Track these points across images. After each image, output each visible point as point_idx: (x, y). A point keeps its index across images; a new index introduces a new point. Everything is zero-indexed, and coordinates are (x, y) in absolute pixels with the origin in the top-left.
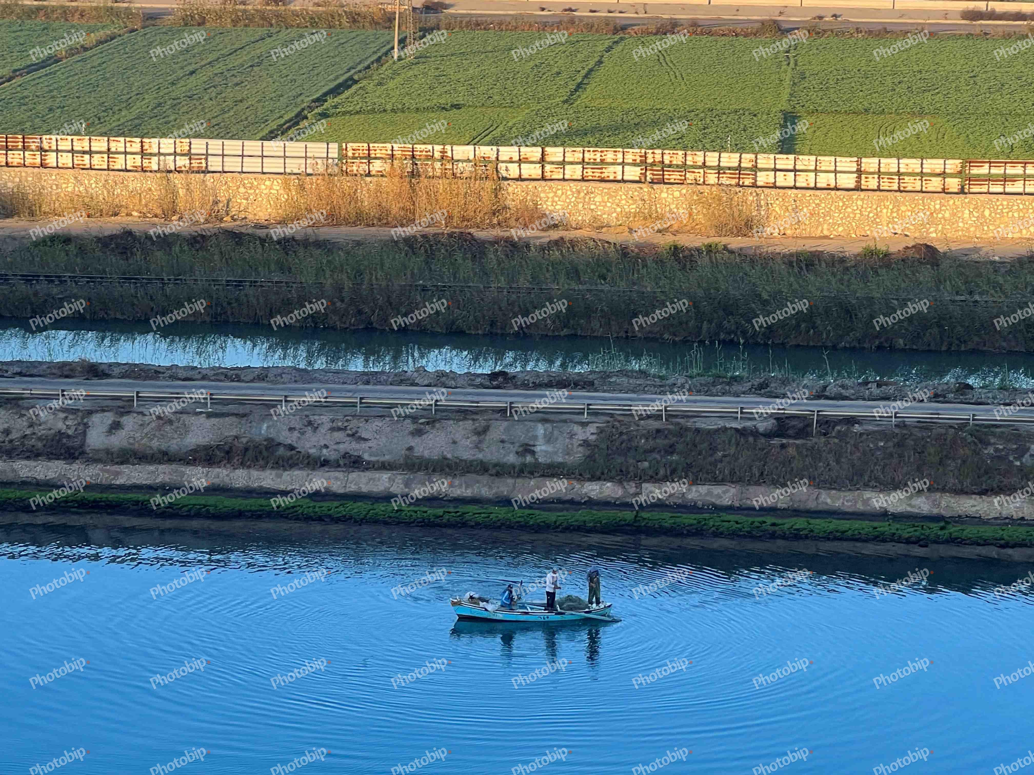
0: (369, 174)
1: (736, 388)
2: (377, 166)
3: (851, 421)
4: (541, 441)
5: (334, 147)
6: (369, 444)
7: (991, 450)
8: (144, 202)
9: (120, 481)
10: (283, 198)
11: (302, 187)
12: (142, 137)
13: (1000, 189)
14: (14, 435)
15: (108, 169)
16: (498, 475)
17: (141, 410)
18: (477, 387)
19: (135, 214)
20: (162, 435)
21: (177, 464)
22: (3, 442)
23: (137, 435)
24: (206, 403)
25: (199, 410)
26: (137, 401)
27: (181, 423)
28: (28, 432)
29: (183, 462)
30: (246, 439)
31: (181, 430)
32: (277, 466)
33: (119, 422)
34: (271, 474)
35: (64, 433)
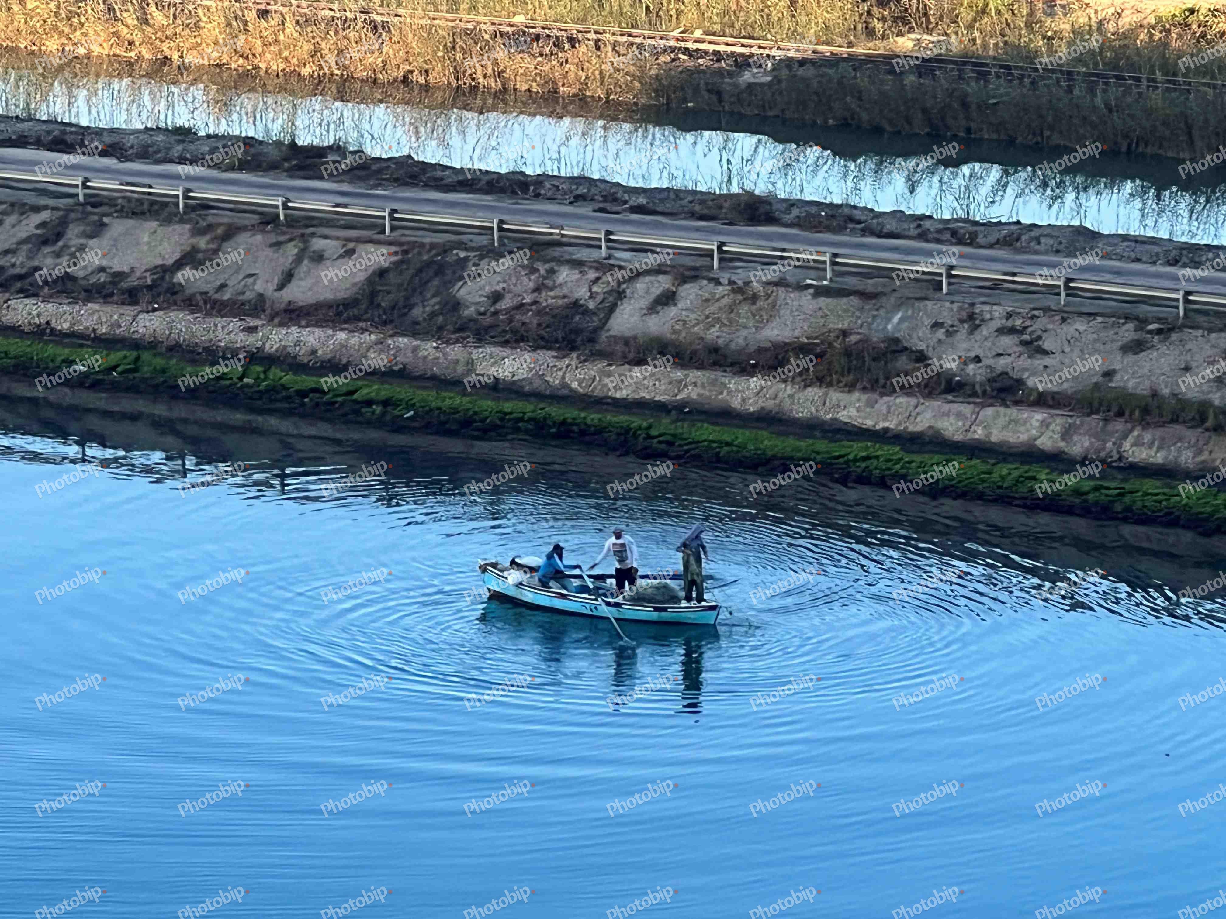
6: (1048, 360)
14: (505, 304)
20: (730, 321)
21: (725, 371)
22: (483, 314)
23: (693, 316)
24: (825, 270)
25: (809, 281)
26: (721, 260)
27: (770, 301)
28: (527, 300)
29: (736, 368)
30: (858, 337)
31: (764, 313)
32: (872, 386)
33: (674, 293)
34: (859, 400)
35: (582, 306)
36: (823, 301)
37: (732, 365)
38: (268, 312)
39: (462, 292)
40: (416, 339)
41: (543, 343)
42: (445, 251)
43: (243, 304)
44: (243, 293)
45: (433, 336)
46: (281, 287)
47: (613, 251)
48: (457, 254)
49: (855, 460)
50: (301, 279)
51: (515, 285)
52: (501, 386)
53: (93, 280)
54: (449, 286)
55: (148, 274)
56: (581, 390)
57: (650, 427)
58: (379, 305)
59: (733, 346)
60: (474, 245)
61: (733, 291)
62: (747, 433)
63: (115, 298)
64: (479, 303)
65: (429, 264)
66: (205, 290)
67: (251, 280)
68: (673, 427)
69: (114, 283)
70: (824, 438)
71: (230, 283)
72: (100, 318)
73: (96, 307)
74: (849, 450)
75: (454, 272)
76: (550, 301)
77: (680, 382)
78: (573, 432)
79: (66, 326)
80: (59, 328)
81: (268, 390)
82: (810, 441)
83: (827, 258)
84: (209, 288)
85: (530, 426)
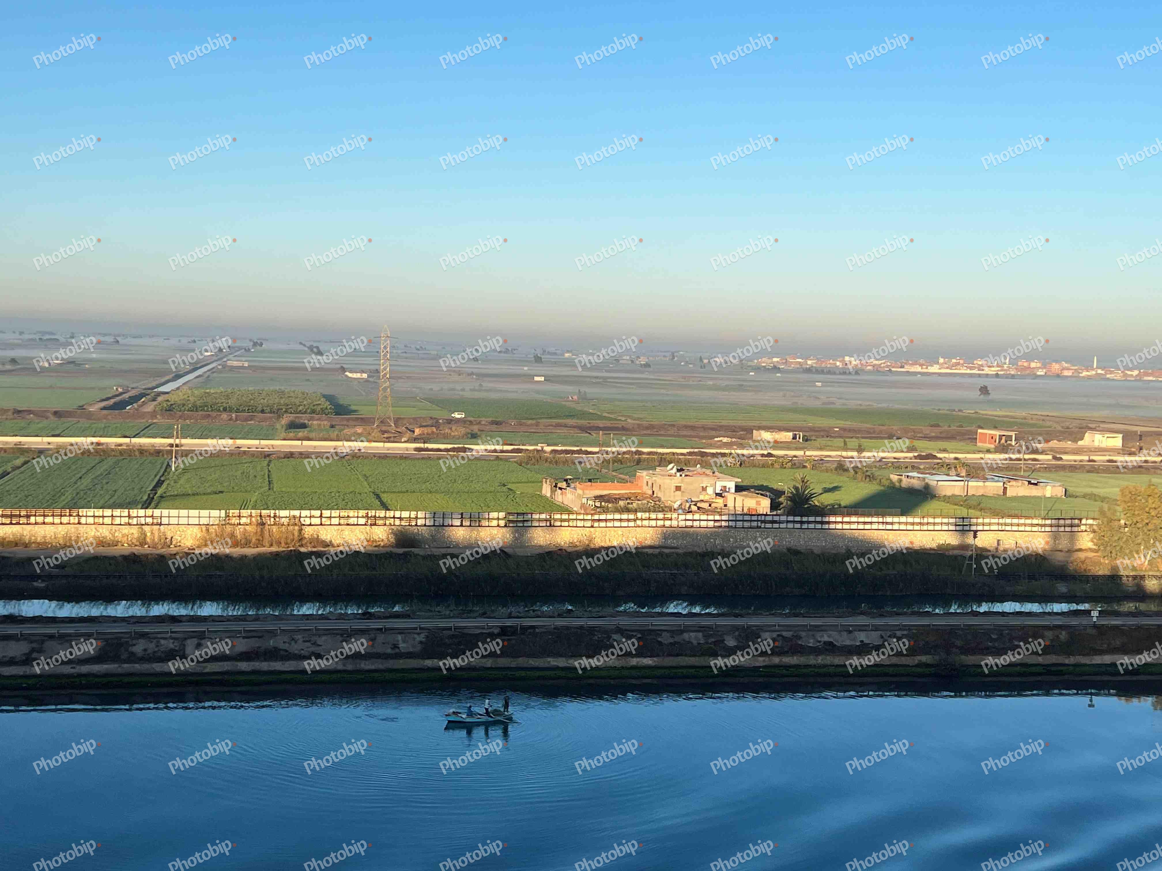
0: (240, 524)
1: (472, 615)
2: (243, 520)
3: (533, 627)
4: (400, 642)
5: (223, 512)
6: (323, 647)
7: (596, 638)
8: (129, 539)
9: (207, 670)
10: (199, 535)
11: (208, 530)
12: (129, 509)
13: (521, 525)
14: (149, 651)
15: (112, 524)
16: (385, 659)
17: (209, 636)
18: (358, 619)
19: (126, 545)
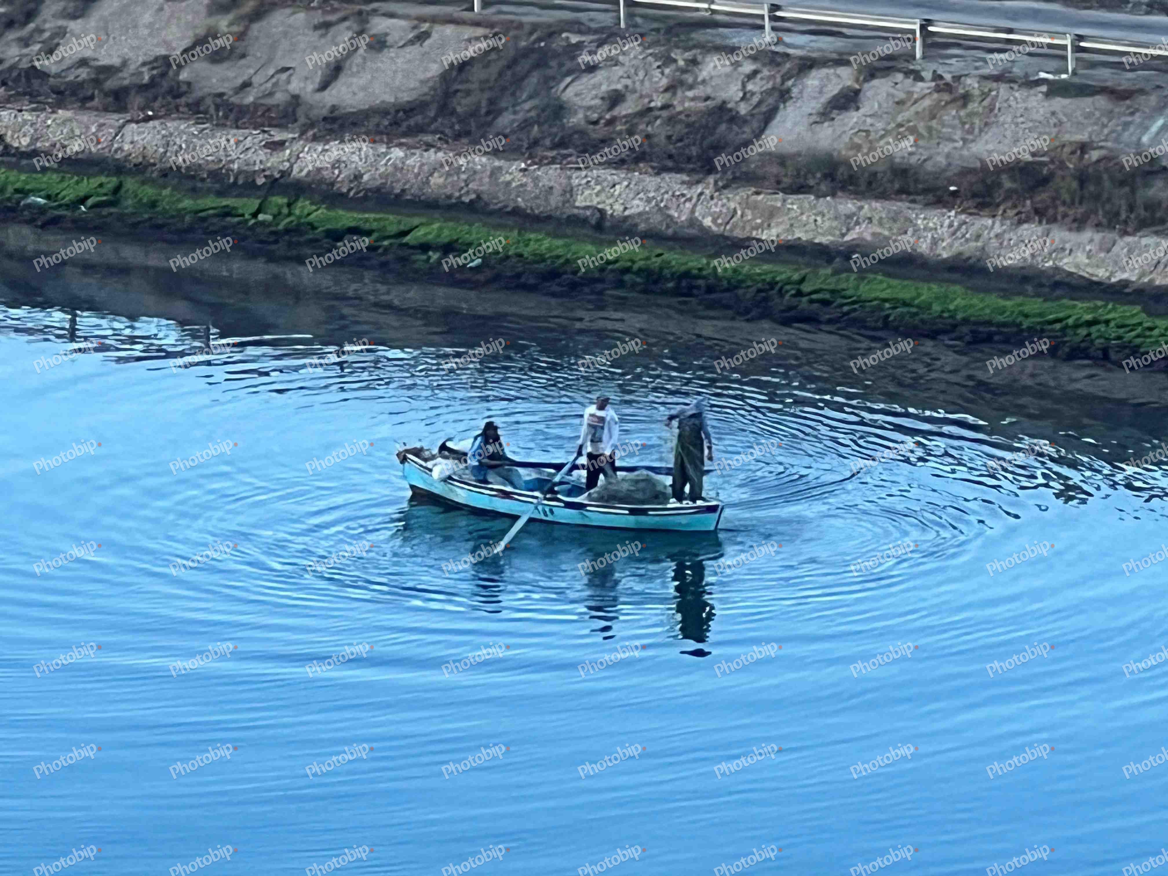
20: (930, 129)
21: (913, 201)
22: (595, 123)
23: (880, 125)
24: (1065, 58)
25: (1043, 75)
26: (925, 45)
27: (986, 103)
28: (658, 102)
29: (930, 197)
30: (1103, 152)
31: (977, 121)
32: (1110, 222)
33: (857, 92)
34: (1091, 241)
35: (730, 110)
36: (1059, 103)
37: (926, 191)
38: (302, 120)
39: (570, 93)
40: (499, 159)
41: (670, 164)
42: (551, 35)
43: (269, 110)
44: (271, 94)
45: (523, 154)
46: (324, 86)
47: (780, 34)
48: (567, 38)
49: (1077, 326)
50: (353, 75)
51: (642, 82)
52: (608, 224)
53: (71, 78)
54: (552, 84)
55: (144, 69)
56: (714, 228)
57: (802, 280)
58: (453, 112)
59: (929, 166)
60: (593, 25)
61: (938, 89)
62: (935, 287)
63: (96, 102)
64: (589, 108)
65: (526, 53)
66: (221, 90)
67: (284, 76)
68: (833, 280)
69: (96, 82)
70: (1038, 295)
71: (256, 80)
72: (72, 131)
73: (69, 114)
74: (1068, 312)
75: (561, 65)
76: (687, 105)
77: (849, 217)
78: (698, 287)
79: (25, 141)
80: (16, 145)
81: (287, 231)
82: (1019, 299)
83: (1067, 42)
84: (225, 88)
85: (638, 280)
